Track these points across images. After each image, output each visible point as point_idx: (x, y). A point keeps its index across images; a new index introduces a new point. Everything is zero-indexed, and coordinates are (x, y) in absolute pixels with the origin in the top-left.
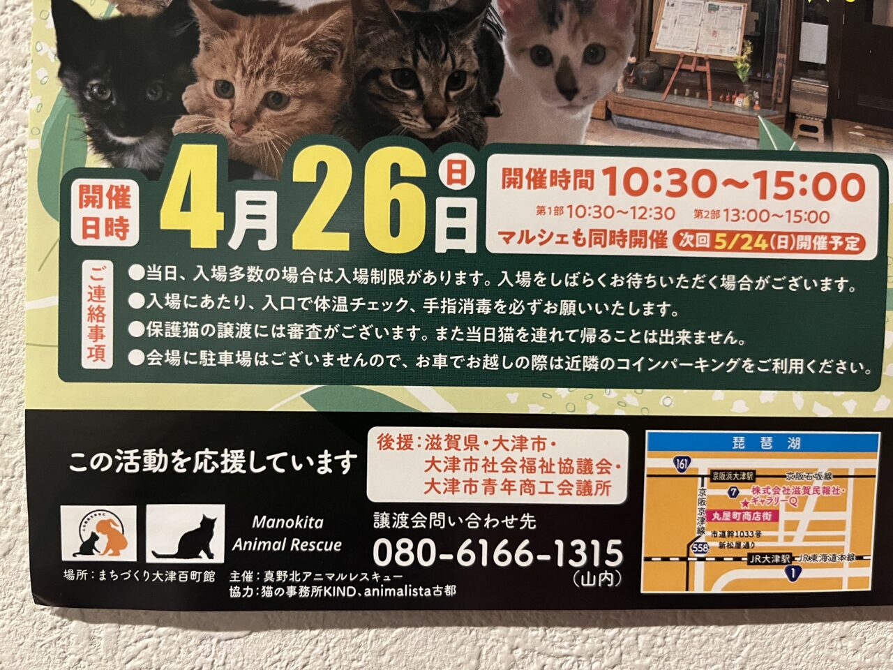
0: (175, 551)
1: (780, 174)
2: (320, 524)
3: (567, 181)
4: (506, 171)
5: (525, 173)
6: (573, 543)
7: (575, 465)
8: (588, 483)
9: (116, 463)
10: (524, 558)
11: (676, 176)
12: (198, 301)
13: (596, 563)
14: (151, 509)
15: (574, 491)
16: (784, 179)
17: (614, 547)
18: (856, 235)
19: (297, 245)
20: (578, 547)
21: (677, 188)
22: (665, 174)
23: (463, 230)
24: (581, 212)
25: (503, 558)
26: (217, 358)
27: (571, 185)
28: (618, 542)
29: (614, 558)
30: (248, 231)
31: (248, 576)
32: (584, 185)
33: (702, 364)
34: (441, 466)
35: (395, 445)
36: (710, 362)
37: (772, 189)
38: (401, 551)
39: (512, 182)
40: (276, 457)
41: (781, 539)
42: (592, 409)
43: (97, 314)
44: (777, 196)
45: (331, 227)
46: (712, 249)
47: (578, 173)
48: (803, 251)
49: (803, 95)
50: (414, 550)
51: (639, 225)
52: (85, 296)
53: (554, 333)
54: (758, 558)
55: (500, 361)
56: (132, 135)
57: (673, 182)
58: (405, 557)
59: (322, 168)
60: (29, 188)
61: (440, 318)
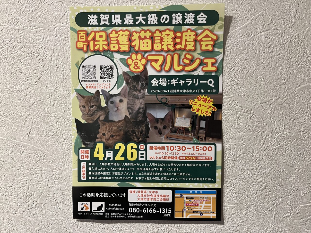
0: (96, 210)
1: (197, 147)
2: (120, 205)
3: (160, 148)
4: (150, 147)
5: (153, 147)
6: (163, 209)
7: (163, 196)
8: (165, 199)
9: (87, 195)
10: (154, 211)
11: (179, 147)
12: (100, 169)
13: (167, 212)
14: (92, 203)
15: (163, 200)
16: (197, 148)
17: (170, 210)
18: (210, 157)
19: (116, 160)
20: (164, 210)
21: (179, 149)
22: (177, 147)
23: (143, 157)
24: (163, 153)
25: (151, 211)
26: (103, 178)
27: (161, 149)
28: (170, 209)
29: (170, 211)
30: (108, 157)
31: (108, 214)
32: (163, 149)
33: (184, 179)
34: (140, 196)
35: (132, 192)
36: (186, 178)
37: (195, 149)
38: (134, 210)
39: (151, 149)
40: (113, 194)
41: (199, 209)
42: (165, 186)
43: (84, 171)
44: (196, 151)
45: (121, 156)
46: (185, 159)
47: (162, 147)
48: (201, 160)
49: (201, 133)
50: (136, 210)
51: (173, 156)
52: (82, 168)
53: (159, 173)
54: (195, 212)
55: (150, 178)
56: (89, 142)
57: (178, 148)
58: (134, 211)
59: (120, 147)
60: (72, 150)
61: (140, 171)
